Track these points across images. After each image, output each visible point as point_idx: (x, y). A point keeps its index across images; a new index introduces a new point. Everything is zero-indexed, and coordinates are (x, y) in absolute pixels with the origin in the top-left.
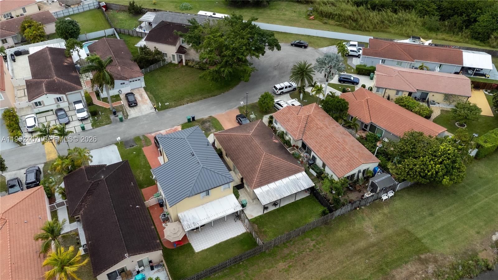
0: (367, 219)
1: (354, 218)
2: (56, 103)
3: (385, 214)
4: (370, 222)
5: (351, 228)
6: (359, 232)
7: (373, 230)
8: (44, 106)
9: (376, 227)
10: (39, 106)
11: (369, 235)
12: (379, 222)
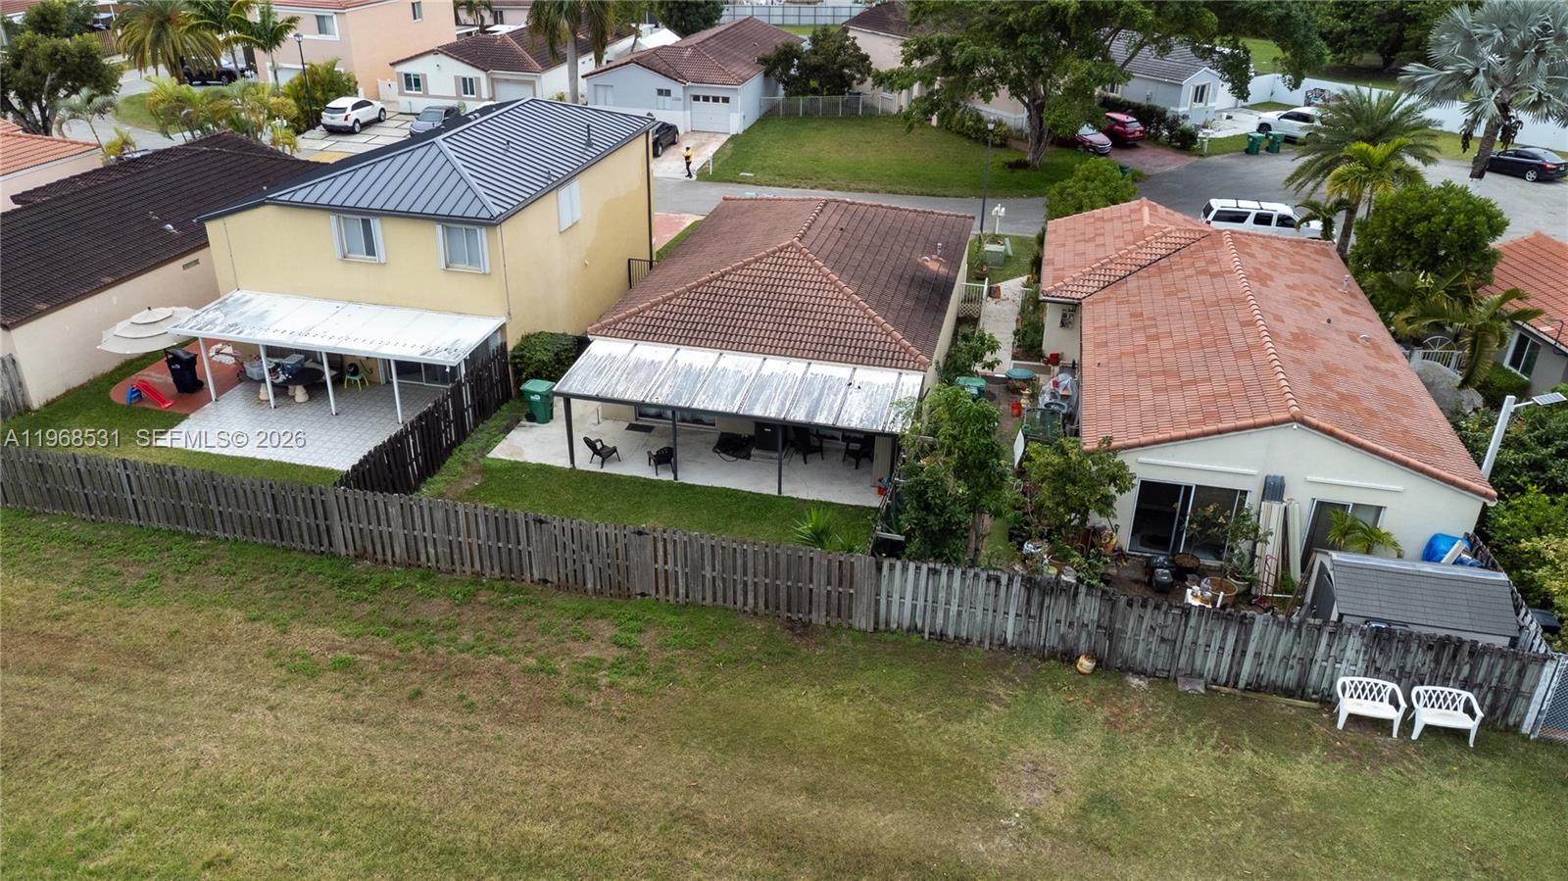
0: (1091, 736)
1: (1001, 691)
2: (458, 97)
3: (1263, 783)
4: (1088, 762)
5: (916, 719)
6: (936, 760)
7: (1056, 810)
8: (426, 95)
9: (1102, 802)
10: (414, 92)
11: (991, 811)
12: (1168, 795)
